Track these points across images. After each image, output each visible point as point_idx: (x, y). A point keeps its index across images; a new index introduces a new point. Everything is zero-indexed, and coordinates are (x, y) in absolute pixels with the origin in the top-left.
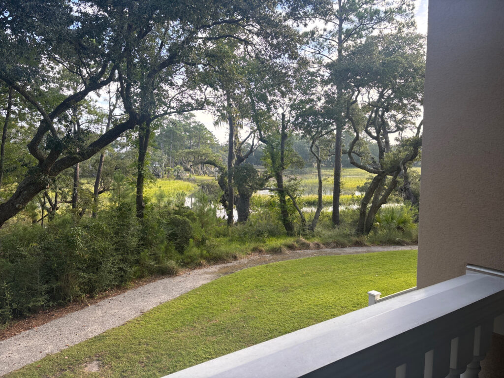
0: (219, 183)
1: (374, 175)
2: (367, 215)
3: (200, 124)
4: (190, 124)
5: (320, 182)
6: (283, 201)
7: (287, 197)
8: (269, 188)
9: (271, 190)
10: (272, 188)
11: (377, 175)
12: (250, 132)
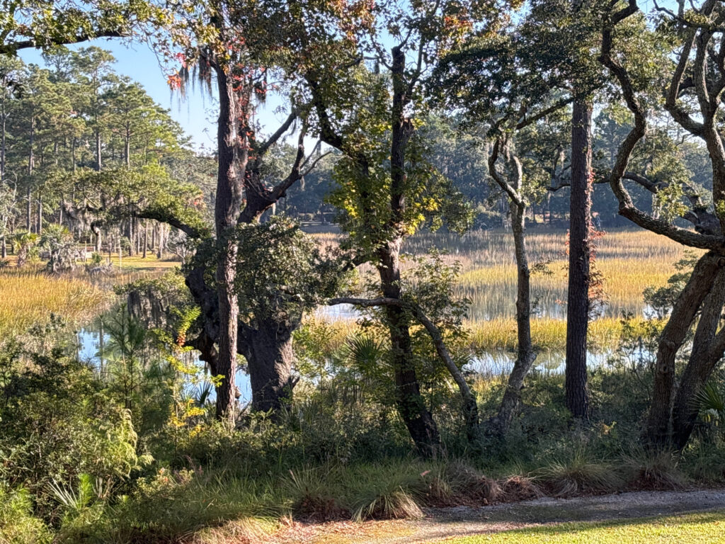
0: (187, 283)
1: (700, 253)
2: (677, 384)
3: (127, 85)
4: (96, 85)
5: (524, 275)
6: (401, 340)
7: (413, 329)
8: (354, 297)
9: (360, 305)
10: (363, 296)
11: (707, 251)
12: (290, 112)
